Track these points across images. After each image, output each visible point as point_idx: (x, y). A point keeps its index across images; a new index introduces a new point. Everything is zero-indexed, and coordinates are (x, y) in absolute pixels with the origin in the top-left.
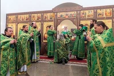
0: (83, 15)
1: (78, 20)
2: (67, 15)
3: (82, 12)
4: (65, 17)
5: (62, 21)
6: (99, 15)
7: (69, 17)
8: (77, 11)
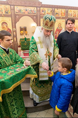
0: (43, 13)
1: (38, 17)
2: (26, 10)
3: (42, 9)
4: (24, 13)
5: (21, 17)
6: (56, 14)
7: (28, 13)
8: (37, 7)
